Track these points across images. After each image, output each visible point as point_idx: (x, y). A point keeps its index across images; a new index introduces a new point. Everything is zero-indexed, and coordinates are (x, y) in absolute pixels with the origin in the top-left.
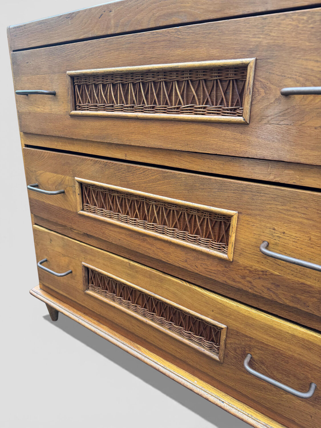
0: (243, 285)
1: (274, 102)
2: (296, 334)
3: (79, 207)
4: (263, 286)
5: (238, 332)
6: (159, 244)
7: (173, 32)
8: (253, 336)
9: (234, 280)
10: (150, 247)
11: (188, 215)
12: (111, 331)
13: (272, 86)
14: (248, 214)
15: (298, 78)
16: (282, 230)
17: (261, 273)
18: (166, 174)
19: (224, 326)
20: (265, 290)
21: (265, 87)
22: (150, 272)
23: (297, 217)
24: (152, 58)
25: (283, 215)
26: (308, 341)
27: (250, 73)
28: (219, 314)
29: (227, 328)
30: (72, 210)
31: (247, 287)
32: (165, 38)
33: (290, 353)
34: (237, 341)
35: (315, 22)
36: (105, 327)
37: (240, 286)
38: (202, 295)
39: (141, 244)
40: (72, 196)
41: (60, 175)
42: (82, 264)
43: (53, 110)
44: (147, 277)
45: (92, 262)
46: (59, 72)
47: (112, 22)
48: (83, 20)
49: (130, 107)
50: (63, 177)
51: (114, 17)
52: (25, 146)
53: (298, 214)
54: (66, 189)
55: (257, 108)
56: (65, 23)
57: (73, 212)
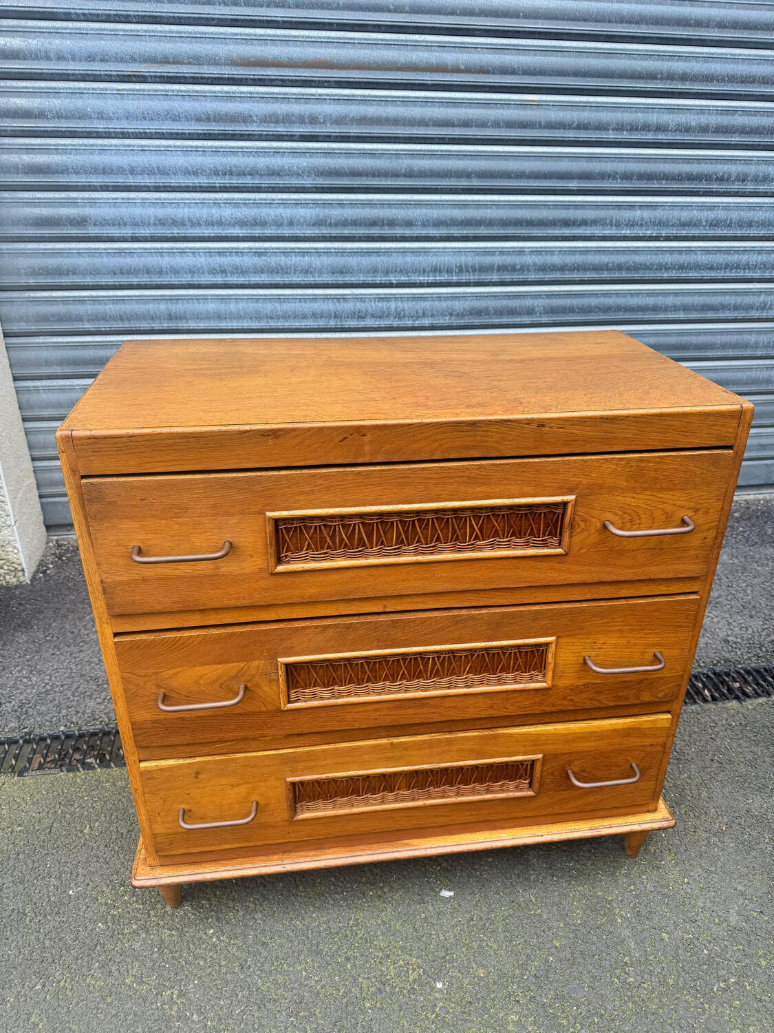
0: (566, 705)
1: (595, 533)
2: (616, 727)
3: (283, 698)
4: (585, 698)
5: (555, 755)
6: (447, 703)
8: (573, 750)
9: (554, 705)
10: (433, 711)
11: (489, 656)
12: (349, 849)
14: (566, 636)
16: (602, 642)
17: (583, 687)
19: (540, 756)
20: (588, 702)
21: (584, 520)
22: (430, 738)
23: (617, 626)
25: (602, 628)
27: (570, 510)
28: (533, 746)
29: (543, 756)
30: (265, 709)
31: (568, 707)
33: (611, 747)
34: (554, 764)
35: (631, 467)
36: (336, 850)
37: (561, 708)
38: (511, 735)
39: (417, 711)
40: (266, 689)
41: (234, 664)
42: (286, 782)
43: (222, 570)
44: (425, 749)
45: (309, 770)
46: (243, 513)
47: (367, 448)
48: (303, 442)
49: (395, 549)
50: (242, 665)
51: (371, 443)
52: (116, 635)
53: (618, 624)
54: (250, 681)
55: (576, 539)
56: (257, 442)
57: (268, 712)
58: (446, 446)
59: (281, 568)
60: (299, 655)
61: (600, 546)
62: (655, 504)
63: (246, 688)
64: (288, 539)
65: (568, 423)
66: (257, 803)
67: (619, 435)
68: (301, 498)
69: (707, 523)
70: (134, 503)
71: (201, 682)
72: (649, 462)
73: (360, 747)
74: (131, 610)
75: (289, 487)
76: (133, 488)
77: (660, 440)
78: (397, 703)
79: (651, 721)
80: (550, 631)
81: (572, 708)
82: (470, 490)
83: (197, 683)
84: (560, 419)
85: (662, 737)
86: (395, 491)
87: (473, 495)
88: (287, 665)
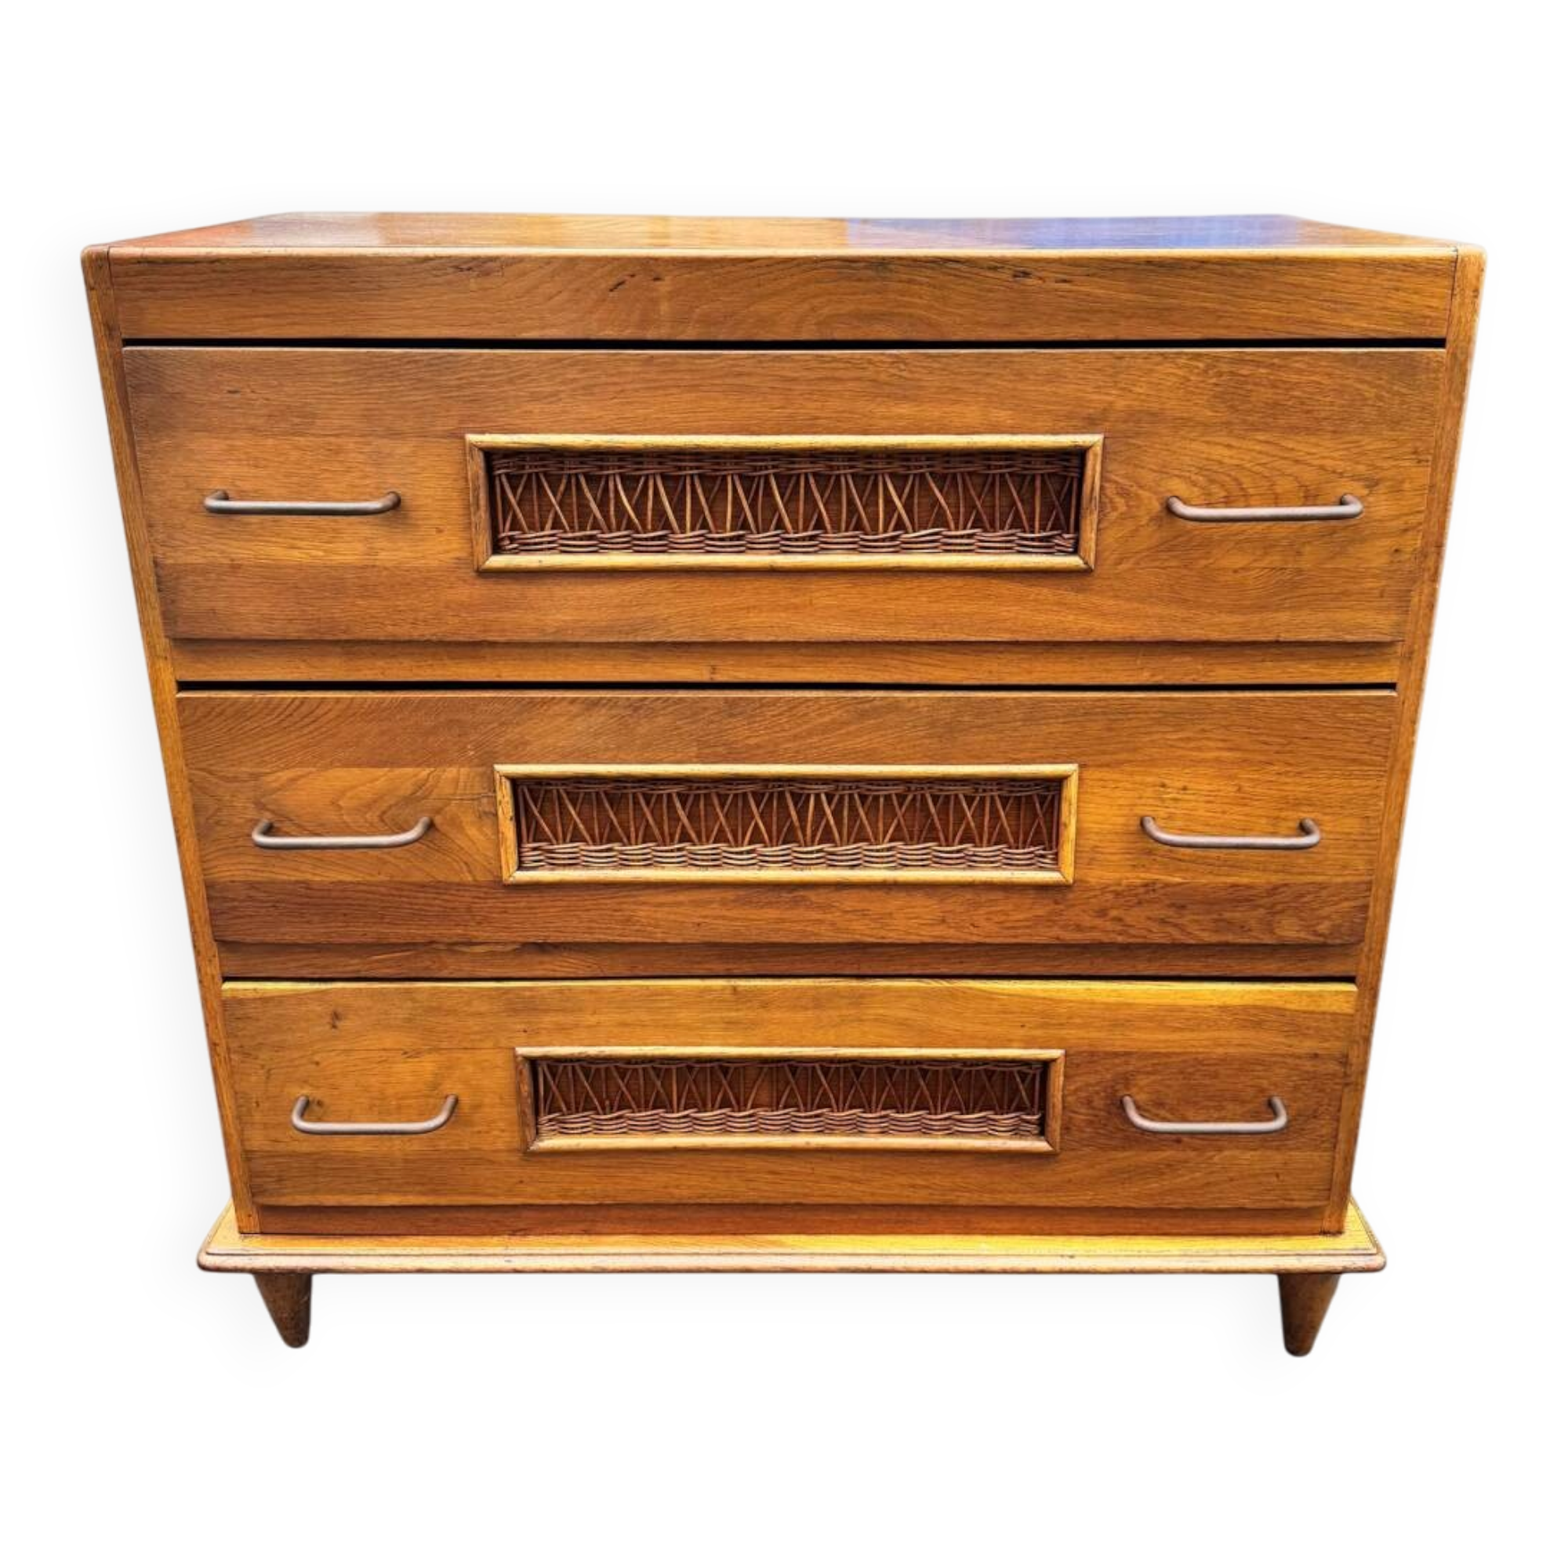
0: (1105, 931)
1: (1148, 525)
4: (1149, 918)
5: (1092, 1054)
6: (850, 901)
7: (883, 362)
8: (1132, 1047)
9: (1079, 928)
10: (818, 916)
11: (935, 799)
13: (1141, 492)
14: (1101, 766)
15: (1194, 477)
16: (1180, 784)
17: (1142, 890)
18: (867, 706)
19: (1056, 1053)
20: (1155, 927)
21: (1124, 493)
22: (816, 988)
23: (1210, 749)
24: (817, 418)
25: (1180, 752)
26: (1255, 1007)
27: (1093, 467)
28: (1041, 1026)
29: (1066, 1055)
30: (470, 879)
31: (1112, 935)
32: (860, 373)
33: (1220, 1051)
34: (1092, 1079)
35: (1220, 374)
37: (1097, 936)
38: (990, 996)
39: (788, 915)
40: (472, 831)
41: (409, 770)
42: (515, 1056)
43: (383, 555)
44: (806, 1008)
45: (564, 1033)
46: (423, 435)
47: (664, 307)
48: (536, 287)
49: (731, 539)
50: (425, 772)
51: (672, 295)
52: (183, 686)
53: (1211, 744)
54: (438, 811)
55: (1112, 536)
56: (449, 283)
57: (478, 885)
58: (826, 311)
59: (498, 561)
60: (539, 762)
61: (1164, 556)
62: (1278, 464)
63: (431, 826)
64: (513, 501)
65: (1079, 270)
66: (457, 1101)
67: (1188, 303)
68: (536, 407)
69: (1397, 517)
70: (216, 398)
71: (341, 803)
72: (1259, 364)
73: (668, 991)
74: (207, 630)
75: (511, 381)
76: (215, 366)
77: (1279, 319)
78: (741, 893)
79: (1310, 995)
80: (1064, 752)
81: (1120, 939)
82: (881, 410)
83: (334, 803)
84: (1060, 261)
85: (1338, 1038)
86: (724, 404)
87: (884, 423)
88: (515, 782)
